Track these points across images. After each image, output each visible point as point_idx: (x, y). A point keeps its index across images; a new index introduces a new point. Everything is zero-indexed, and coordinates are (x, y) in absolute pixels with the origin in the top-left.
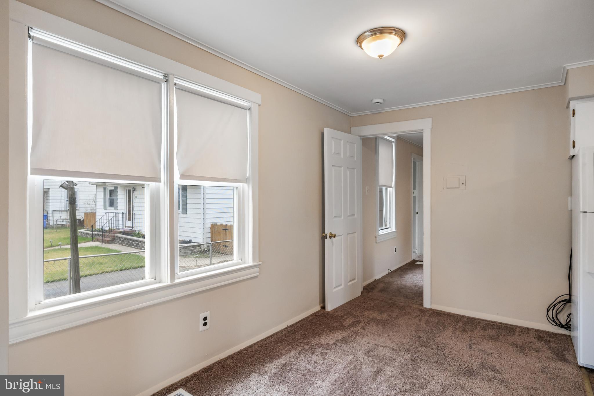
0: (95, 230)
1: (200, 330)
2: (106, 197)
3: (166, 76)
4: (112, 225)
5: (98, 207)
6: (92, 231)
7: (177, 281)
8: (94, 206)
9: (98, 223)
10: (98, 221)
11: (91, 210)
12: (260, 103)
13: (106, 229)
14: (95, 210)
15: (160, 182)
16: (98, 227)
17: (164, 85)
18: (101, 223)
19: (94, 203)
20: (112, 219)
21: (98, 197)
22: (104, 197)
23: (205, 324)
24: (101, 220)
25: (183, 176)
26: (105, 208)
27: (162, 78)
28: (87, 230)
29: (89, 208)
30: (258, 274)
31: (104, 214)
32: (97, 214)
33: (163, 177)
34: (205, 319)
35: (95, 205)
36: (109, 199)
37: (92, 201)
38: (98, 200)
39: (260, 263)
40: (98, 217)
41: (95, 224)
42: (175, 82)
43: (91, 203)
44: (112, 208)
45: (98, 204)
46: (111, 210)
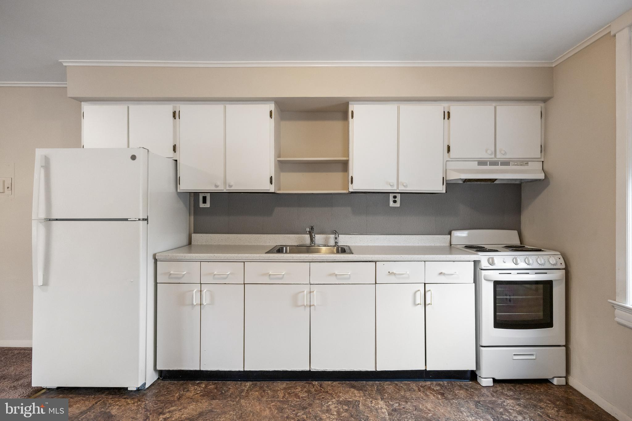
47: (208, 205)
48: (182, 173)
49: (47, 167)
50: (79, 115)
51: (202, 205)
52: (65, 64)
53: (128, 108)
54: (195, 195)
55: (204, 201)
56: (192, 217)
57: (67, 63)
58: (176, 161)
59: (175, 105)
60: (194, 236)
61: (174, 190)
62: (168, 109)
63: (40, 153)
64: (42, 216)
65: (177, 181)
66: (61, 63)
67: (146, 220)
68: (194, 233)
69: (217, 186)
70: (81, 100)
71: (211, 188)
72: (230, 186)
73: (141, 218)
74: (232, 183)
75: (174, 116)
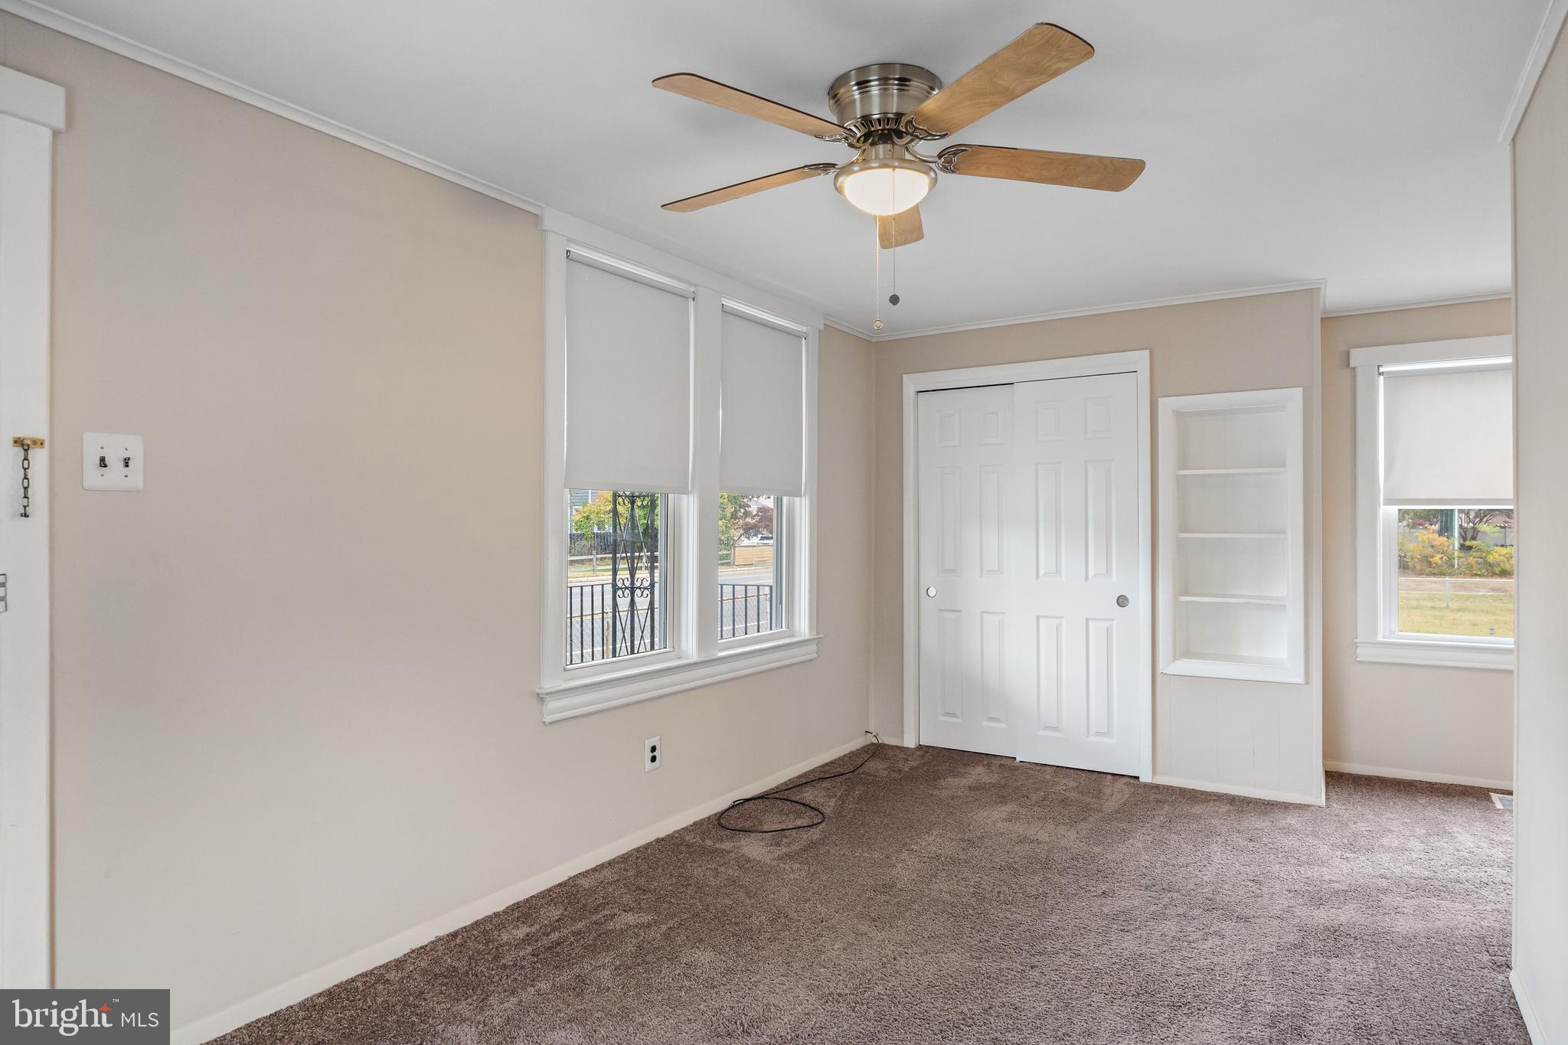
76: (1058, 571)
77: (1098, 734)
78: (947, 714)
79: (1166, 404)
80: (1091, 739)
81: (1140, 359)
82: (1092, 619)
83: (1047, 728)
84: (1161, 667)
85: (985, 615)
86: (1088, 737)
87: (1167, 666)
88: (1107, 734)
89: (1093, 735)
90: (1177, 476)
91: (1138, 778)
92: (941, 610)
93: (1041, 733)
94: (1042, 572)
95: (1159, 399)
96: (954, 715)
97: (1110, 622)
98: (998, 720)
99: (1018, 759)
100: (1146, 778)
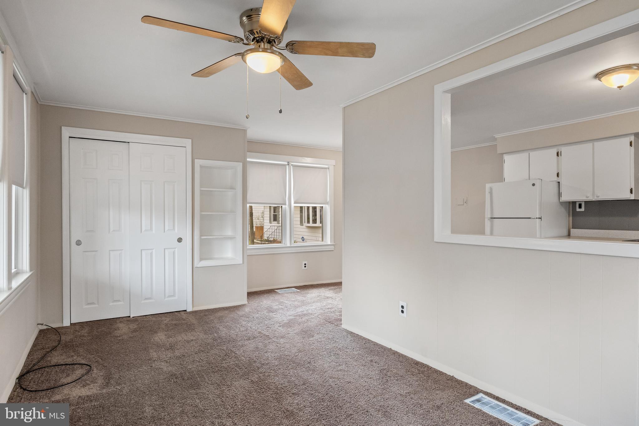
0: (263, 240)
1: (303, 269)
2: (271, 213)
3: (288, 162)
4: (276, 236)
5: (265, 221)
6: (261, 241)
7: (292, 246)
8: (262, 221)
9: (265, 235)
10: (265, 233)
11: (260, 224)
12: (335, 165)
13: (271, 239)
14: (263, 224)
15: (286, 205)
16: (265, 238)
17: (287, 166)
18: (267, 235)
19: (262, 219)
20: (276, 231)
21: (265, 213)
22: (270, 213)
23: (305, 267)
24: (267, 232)
25: (295, 203)
26: (270, 222)
27: (287, 163)
28: (257, 240)
29: (258, 223)
30: (333, 249)
31: (269, 227)
32: (265, 227)
33: (287, 203)
34: (305, 264)
35: (263, 219)
36: (273, 214)
37: (260, 216)
38: (265, 216)
39: (335, 244)
40: (265, 230)
41: (263, 234)
42: (292, 164)
43: (260, 218)
44: (276, 222)
45: (265, 218)
46: (275, 224)
47: (583, 209)
48: (563, 190)
49: (491, 193)
50: (502, 162)
51: (578, 210)
52: (496, 137)
53: (529, 153)
54: (574, 203)
55: (580, 206)
56: (571, 218)
57: (497, 136)
58: (559, 182)
59: (558, 148)
60: (572, 230)
61: (558, 201)
62: (554, 151)
63: (488, 186)
64: (489, 216)
65: (560, 195)
66: (494, 137)
67: (541, 218)
68: (573, 228)
69: (587, 197)
70: (503, 154)
71: (584, 199)
72: (598, 197)
73: (538, 217)
74: (599, 195)
75: (558, 155)
76: (151, 229)
77: (170, 296)
78: (89, 304)
79: (198, 162)
80: (166, 299)
81: (188, 143)
82: (166, 249)
83: (146, 299)
84: (196, 265)
85: (111, 252)
86: (165, 298)
87: (198, 264)
88: (174, 296)
89: (167, 298)
90: (201, 190)
91: (186, 311)
92: (85, 252)
93: (143, 302)
94: (143, 229)
95: (195, 160)
96: (93, 303)
97: (174, 249)
98: (119, 301)
99: (132, 316)
100: (189, 309)
